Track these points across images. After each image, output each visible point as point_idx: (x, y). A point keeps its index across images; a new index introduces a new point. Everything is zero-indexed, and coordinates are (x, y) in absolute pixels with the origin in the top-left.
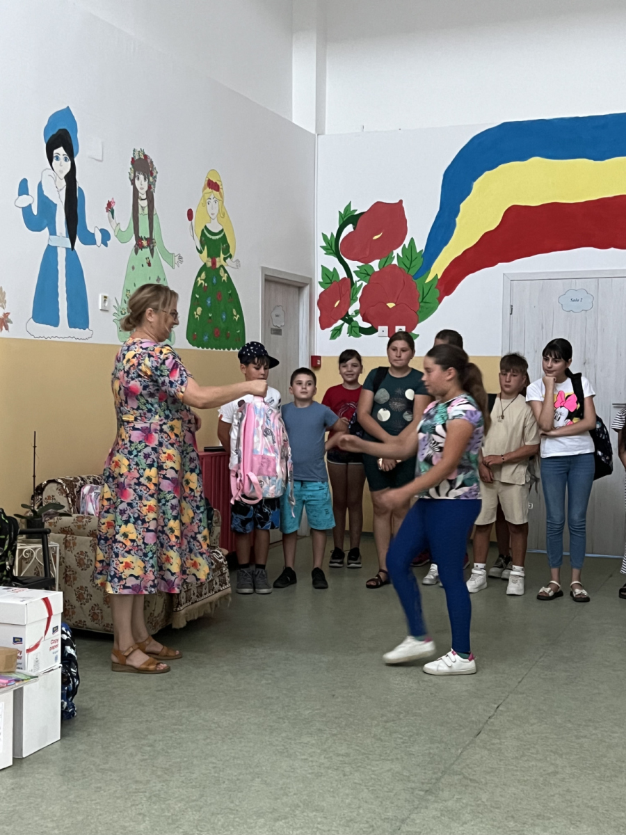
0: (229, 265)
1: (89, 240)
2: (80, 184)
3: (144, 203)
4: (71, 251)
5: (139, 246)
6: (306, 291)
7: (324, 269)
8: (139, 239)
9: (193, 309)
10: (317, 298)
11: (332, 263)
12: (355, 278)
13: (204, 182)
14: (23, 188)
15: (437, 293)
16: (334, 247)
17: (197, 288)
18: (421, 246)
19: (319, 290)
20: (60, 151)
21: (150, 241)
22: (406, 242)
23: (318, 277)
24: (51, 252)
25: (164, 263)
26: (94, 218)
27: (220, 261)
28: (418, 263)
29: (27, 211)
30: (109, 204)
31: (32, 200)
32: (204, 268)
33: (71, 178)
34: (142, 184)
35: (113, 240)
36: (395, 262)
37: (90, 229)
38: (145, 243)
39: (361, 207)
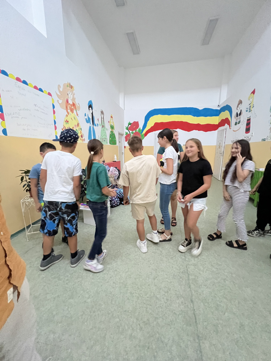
0: (114, 131)
1: (95, 126)
2: (94, 115)
3: (103, 119)
4: (93, 127)
5: (102, 127)
6: (123, 136)
7: (126, 132)
8: (102, 126)
9: (110, 138)
10: (125, 137)
11: (127, 131)
12: (131, 134)
13: (110, 117)
14: (85, 115)
15: (144, 136)
16: (127, 129)
17: (110, 135)
18: (141, 129)
19: (125, 135)
20: (90, 108)
21: (104, 126)
22: (139, 128)
23: (125, 134)
24: (90, 127)
25: (106, 130)
26: (96, 122)
27: (113, 130)
28: (141, 131)
29: (86, 119)
30: (98, 119)
31: (87, 117)
32: (111, 131)
33: (92, 114)
34: (102, 116)
35: (99, 126)
36: (137, 131)
37: (96, 123)
38: (103, 126)
39: (132, 122)
